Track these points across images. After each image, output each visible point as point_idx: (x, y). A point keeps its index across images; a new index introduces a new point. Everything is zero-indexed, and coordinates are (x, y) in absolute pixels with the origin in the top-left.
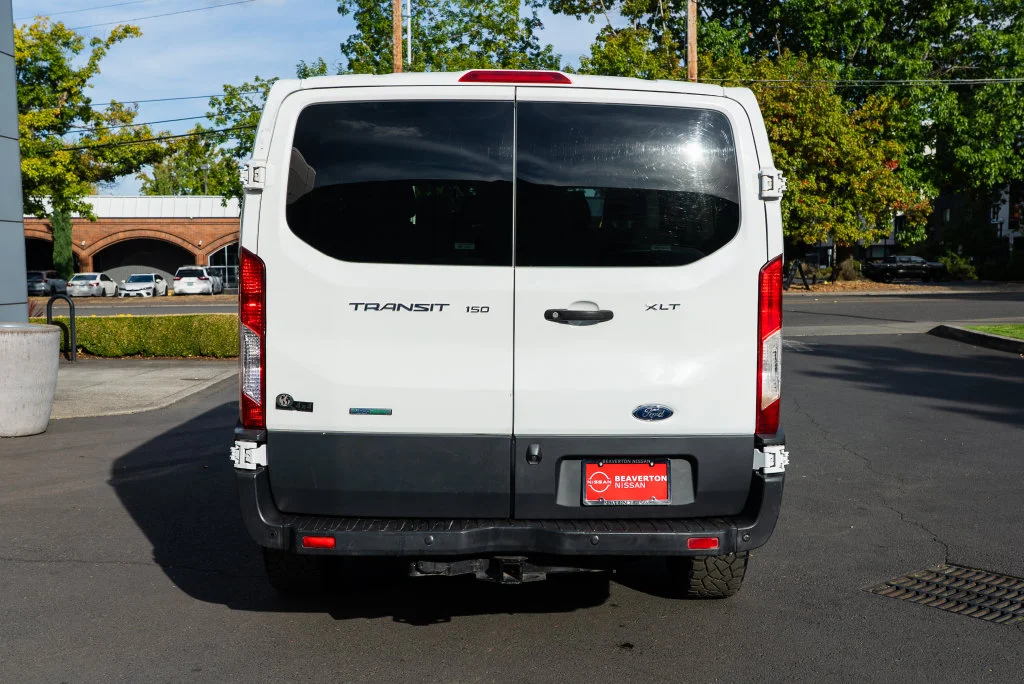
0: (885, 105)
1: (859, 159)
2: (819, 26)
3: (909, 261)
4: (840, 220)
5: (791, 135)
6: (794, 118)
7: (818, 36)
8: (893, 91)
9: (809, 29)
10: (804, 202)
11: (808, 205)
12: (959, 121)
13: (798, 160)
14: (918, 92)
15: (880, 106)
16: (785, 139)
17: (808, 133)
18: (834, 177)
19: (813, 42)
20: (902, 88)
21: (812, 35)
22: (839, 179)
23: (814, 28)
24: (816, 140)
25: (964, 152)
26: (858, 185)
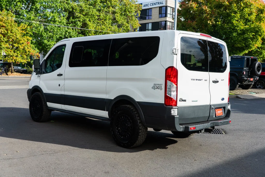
0: (26, 27)
1: (20, 40)
2: (5, 2)
3: (17, 68)
4: (17, 56)
5: (4, 32)
6: (5, 27)
7: (4, 4)
8: (28, 23)
9: (2, 2)
10: (7, 51)
11: (8, 52)
12: (44, 34)
13: (6, 39)
14: (35, 25)
15: (24, 27)
16: (2, 33)
17: (9, 32)
18: (14, 44)
19: (3, 6)
20: (30, 23)
21: (3, 4)
22: (16, 45)
23: (3, 2)
24: (11, 34)
25: (46, 41)
26: (21, 47)
